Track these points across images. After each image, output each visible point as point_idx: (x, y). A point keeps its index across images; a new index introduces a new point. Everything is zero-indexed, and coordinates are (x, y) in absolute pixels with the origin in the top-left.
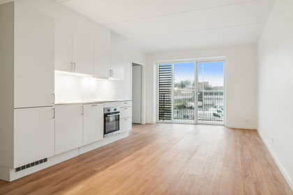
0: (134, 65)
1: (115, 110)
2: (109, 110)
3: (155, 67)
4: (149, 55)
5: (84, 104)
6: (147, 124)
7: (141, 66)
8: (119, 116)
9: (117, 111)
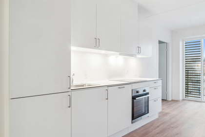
0: (160, 42)
1: (144, 91)
2: (137, 92)
3: (181, 43)
4: (174, 32)
5: (108, 86)
6: (172, 100)
7: (167, 43)
8: (148, 97)
9: (147, 92)
